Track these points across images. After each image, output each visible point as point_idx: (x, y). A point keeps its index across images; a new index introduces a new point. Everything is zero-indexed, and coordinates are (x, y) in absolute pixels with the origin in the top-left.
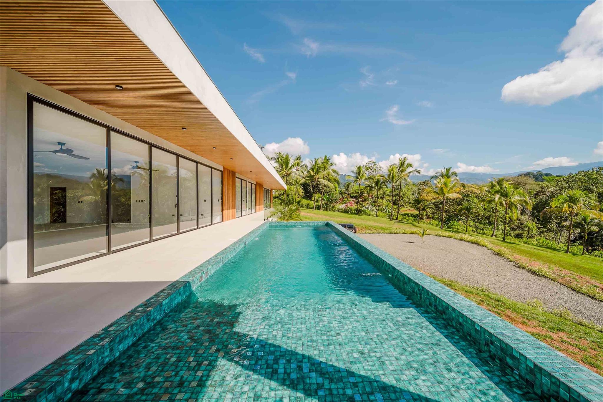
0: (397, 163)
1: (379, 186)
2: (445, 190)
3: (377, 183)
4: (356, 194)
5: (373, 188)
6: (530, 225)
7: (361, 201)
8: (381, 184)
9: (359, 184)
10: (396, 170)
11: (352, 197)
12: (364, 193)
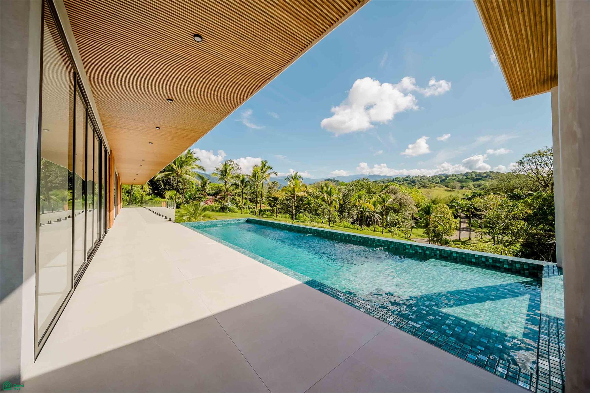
0: (260, 165)
1: (244, 184)
2: (296, 190)
3: (242, 182)
4: (212, 192)
5: (239, 186)
6: (335, 214)
7: (219, 198)
8: (246, 183)
9: (226, 182)
10: (259, 170)
11: (208, 195)
12: (222, 191)
